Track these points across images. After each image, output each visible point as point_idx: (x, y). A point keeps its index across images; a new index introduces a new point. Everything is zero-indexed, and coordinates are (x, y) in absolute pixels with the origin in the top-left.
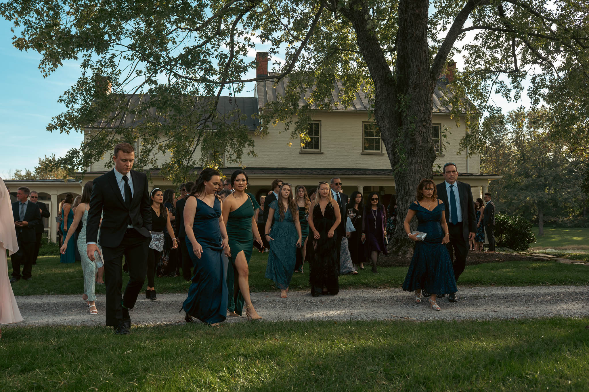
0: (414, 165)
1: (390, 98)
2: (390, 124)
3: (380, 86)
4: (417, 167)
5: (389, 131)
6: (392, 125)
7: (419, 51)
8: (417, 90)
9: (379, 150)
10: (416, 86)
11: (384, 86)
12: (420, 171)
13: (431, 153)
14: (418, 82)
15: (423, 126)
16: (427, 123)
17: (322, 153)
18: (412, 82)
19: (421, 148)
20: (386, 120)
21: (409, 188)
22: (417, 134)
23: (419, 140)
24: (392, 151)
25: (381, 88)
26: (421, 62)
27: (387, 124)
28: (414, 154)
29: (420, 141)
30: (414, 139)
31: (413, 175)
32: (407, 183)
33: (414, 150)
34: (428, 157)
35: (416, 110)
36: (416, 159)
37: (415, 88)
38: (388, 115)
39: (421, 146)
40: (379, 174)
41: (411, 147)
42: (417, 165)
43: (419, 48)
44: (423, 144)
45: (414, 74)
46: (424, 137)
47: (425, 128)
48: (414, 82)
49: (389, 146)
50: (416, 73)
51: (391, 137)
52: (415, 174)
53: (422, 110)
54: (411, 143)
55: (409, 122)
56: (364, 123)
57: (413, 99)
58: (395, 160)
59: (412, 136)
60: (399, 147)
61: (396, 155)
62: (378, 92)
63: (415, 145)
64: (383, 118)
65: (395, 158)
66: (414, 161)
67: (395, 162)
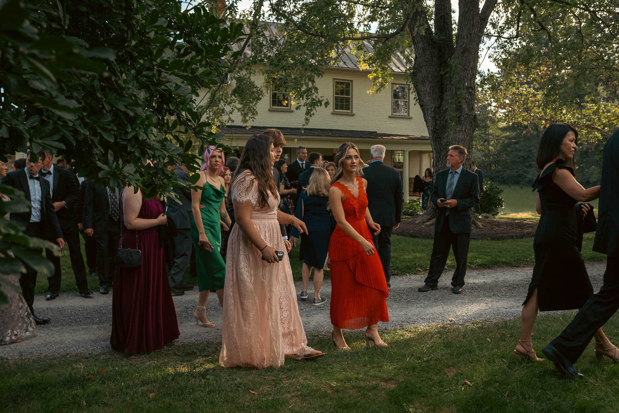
0: (458, 134)
1: (433, 61)
2: (432, 89)
3: (423, 48)
4: (461, 136)
5: (430, 97)
6: (433, 90)
7: (472, 13)
8: (466, 55)
9: (349, 109)
10: (465, 50)
11: (428, 48)
12: (464, 139)
13: (474, 121)
14: (468, 46)
15: (470, 93)
16: (472, 90)
17: (291, 111)
18: (461, 46)
19: (466, 116)
20: (427, 84)
22: (464, 101)
23: (465, 107)
24: (432, 117)
25: (423, 50)
26: (473, 26)
27: (428, 89)
28: (459, 121)
29: (466, 109)
30: (461, 106)
33: (459, 118)
34: (471, 126)
35: (462, 76)
36: (461, 127)
37: (463, 53)
38: (430, 79)
39: (467, 114)
40: (363, 136)
41: (456, 115)
42: (461, 134)
43: (472, 10)
44: (468, 112)
45: (464, 38)
46: (469, 105)
47: (471, 95)
48: (463, 46)
50: (467, 37)
51: (432, 103)
53: (469, 76)
54: (457, 110)
55: (454, 88)
56: (335, 81)
57: (460, 64)
58: (437, 127)
59: (460, 103)
60: (451, 114)
61: (438, 122)
62: (419, 54)
63: (461, 112)
64: (423, 82)
65: (436, 125)
66: (458, 129)
67: (437, 129)
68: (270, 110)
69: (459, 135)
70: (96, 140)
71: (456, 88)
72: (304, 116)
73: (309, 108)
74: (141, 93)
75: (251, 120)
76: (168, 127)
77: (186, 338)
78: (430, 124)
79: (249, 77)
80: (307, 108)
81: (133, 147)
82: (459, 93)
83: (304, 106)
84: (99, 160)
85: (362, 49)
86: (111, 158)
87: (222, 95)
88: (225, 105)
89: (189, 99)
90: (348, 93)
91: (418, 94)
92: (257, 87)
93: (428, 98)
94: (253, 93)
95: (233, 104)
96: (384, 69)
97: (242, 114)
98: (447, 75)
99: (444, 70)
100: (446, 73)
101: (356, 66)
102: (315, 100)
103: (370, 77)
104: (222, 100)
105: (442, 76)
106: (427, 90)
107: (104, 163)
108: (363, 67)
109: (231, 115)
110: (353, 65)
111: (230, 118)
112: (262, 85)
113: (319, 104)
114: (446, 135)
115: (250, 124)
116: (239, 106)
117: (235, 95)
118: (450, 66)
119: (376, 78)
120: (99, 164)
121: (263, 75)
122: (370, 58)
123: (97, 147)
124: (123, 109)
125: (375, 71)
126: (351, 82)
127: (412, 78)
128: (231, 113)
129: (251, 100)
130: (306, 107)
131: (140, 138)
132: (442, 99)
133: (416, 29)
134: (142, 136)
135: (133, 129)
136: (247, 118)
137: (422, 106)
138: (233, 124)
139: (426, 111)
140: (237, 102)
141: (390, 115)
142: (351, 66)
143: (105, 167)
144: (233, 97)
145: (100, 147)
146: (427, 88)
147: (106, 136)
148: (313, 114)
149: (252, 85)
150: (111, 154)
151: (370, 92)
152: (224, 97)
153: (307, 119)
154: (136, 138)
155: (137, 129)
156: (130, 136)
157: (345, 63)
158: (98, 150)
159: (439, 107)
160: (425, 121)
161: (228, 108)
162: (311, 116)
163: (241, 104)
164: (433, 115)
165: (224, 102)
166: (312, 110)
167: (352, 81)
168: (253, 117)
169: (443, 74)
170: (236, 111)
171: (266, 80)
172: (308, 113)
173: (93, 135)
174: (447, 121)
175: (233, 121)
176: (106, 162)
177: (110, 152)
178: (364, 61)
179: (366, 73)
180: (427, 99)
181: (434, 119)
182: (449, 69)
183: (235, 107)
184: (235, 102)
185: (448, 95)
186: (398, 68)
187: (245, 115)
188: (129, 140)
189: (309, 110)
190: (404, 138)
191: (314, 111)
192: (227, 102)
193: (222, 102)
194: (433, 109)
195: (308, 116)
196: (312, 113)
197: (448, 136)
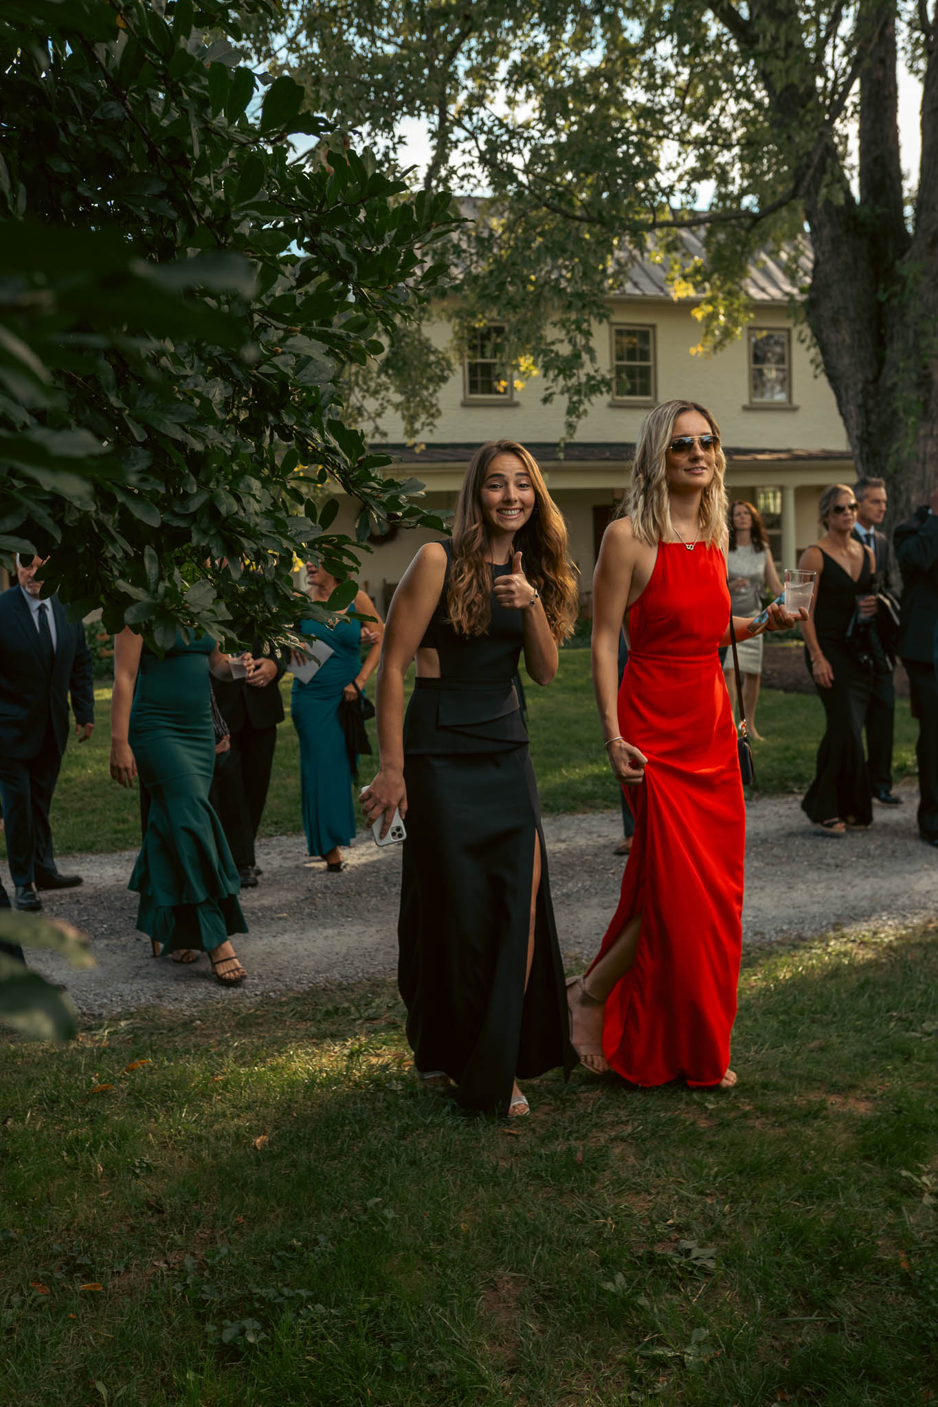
1: (857, 269)
2: (856, 338)
3: (832, 241)
5: (851, 356)
6: (859, 341)
9: (647, 394)
11: (844, 239)
17: (516, 405)
18: (928, 229)
20: (844, 326)
21: (908, 500)
24: (859, 406)
25: (833, 244)
27: (846, 337)
28: (925, 413)
30: (928, 376)
31: (920, 466)
32: (902, 487)
33: (925, 404)
36: (929, 427)
37: (933, 245)
38: (851, 314)
41: (918, 398)
45: (933, 209)
48: (933, 229)
49: (851, 393)
51: (856, 371)
52: (924, 463)
54: (919, 385)
55: (911, 334)
56: (615, 328)
57: (924, 273)
58: (870, 429)
59: (925, 367)
60: (905, 397)
61: (873, 417)
62: (823, 253)
63: (929, 391)
64: (835, 322)
65: (868, 423)
66: (922, 432)
67: (870, 434)
68: (466, 405)
69: (926, 446)
70: (110, 520)
71: (915, 332)
72: (563, 418)
73: (575, 398)
74: (213, 387)
75: (427, 429)
76: (273, 468)
77: (319, 972)
78: (852, 423)
79: (419, 330)
80: (570, 399)
81: (205, 533)
82: (924, 343)
83: (562, 393)
84: (123, 575)
85: (676, 249)
86: (151, 568)
87: (357, 374)
88: (364, 397)
89: (327, 396)
90: (645, 356)
91: (824, 352)
92: (435, 352)
93: (846, 360)
94: (429, 365)
95: (383, 393)
96: (730, 294)
97: (403, 417)
98: (895, 302)
99: (885, 290)
100: (890, 297)
101: (662, 289)
102: (593, 378)
103: (698, 314)
104: (357, 385)
105: (880, 305)
106: (844, 340)
107: (134, 584)
108: (681, 291)
109: (378, 421)
110: (654, 288)
111: (377, 429)
112: (448, 345)
113: (604, 390)
114: (895, 447)
115: (424, 437)
116: (398, 398)
117: (387, 374)
118: (902, 280)
119: (713, 316)
120: (123, 586)
121: (449, 320)
122: (697, 270)
123: (114, 541)
124: (178, 435)
125: (710, 301)
126: (651, 330)
127: (808, 313)
128: (379, 415)
129: (424, 381)
130: (566, 395)
131: (223, 510)
132: (881, 361)
133: (824, 191)
134: (227, 505)
135: (203, 485)
136: (417, 425)
137: (834, 380)
138: (384, 441)
139: (843, 392)
140: (392, 389)
141: (746, 402)
142: (651, 291)
143: (137, 593)
144: (383, 378)
145: (122, 541)
146: (844, 336)
147: (138, 512)
148: (585, 412)
149: (426, 347)
150: (151, 557)
151: (696, 350)
152: (360, 379)
153: (571, 427)
154: (211, 508)
155: (212, 485)
156: (194, 505)
157: (636, 285)
158: (118, 549)
159: (876, 380)
160: (842, 414)
161: (371, 405)
162: (579, 417)
163: (402, 393)
164: (860, 400)
165: (362, 389)
166: (580, 402)
167: (653, 326)
168: (431, 424)
169: (882, 297)
170: (390, 410)
171: (456, 333)
172: (573, 410)
173: (104, 509)
174: (895, 413)
175: (384, 434)
176: (140, 579)
177: (149, 550)
178: (685, 277)
179: (687, 305)
180: (845, 362)
181: (865, 410)
182: (897, 288)
183: (388, 401)
184: (387, 389)
185: (894, 352)
186: (763, 290)
187: (411, 419)
188: (193, 517)
189: (574, 403)
190: (783, 456)
191: (586, 405)
192: (367, 391)
193: (357, 389)
194: (860, 386)
195: (573, 419)
196: (581, 409)
197: (897, 451)
